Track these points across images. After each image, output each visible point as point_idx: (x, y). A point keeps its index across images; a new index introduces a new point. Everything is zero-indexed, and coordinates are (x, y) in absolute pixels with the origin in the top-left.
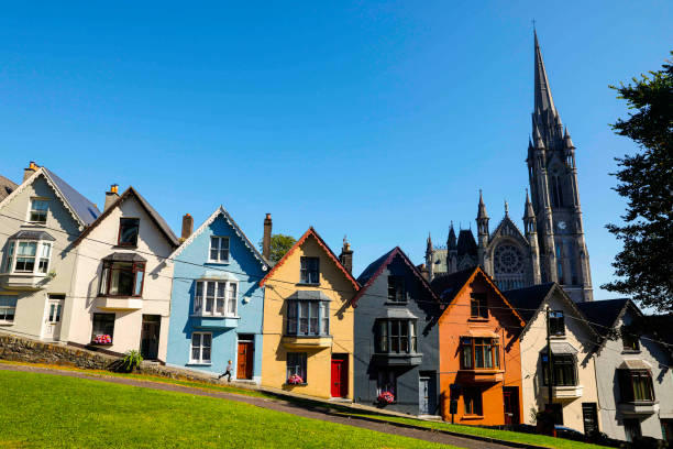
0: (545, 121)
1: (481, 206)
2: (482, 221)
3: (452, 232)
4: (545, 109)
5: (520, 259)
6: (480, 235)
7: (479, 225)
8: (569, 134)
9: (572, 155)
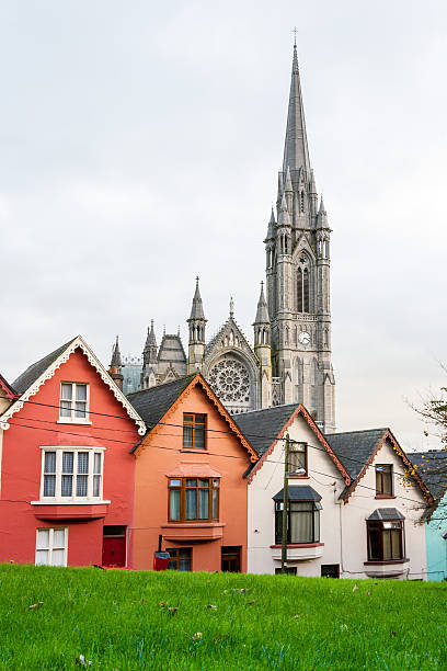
0: (297, 184)
1: (197, 300)
2: (196, 323)
3: (151, 336)
4: (297, 168)
5: (246, 380)
6: (192, 343)
7: (192, 329)
8: (326, 209)
9: (326, 240)
